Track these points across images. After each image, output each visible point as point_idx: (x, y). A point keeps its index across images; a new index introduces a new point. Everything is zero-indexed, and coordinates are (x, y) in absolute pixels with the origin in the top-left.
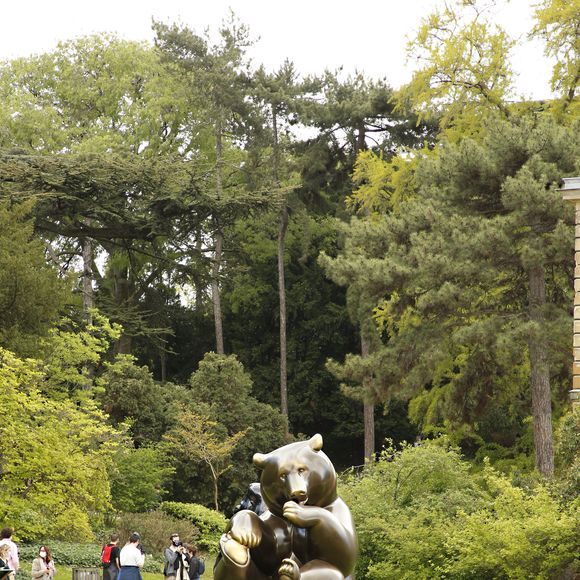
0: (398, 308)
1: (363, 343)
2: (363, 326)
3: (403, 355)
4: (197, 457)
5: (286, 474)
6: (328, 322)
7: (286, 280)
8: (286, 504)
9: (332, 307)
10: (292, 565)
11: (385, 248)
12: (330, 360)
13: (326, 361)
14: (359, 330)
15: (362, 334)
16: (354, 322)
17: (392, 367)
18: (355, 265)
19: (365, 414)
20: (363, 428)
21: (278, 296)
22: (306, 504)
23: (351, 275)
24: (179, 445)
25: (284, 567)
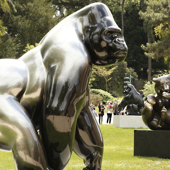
0: (164, 28)
1: (148, 39)
2: (149, 33)
3: (166, 43)
4: (101, 75)
5: (163, 84)
6: (137, 32)
7: (124, 19)
8: (163, 93)
9: (138, 27)
10: (165, 110)
11: (160, 10)
12: (142, 45)
13: (141, 45)
14: (147, 35)
15: (148, 36)
16: (146, 32)
17: (162, 47)
18: (151, 15)
19: (149, 61)
20: (148, 65)
21: (121, 23)
22: (169, 93)
23: (149, 18)
24: (95, 72)
25: (163, 110)
